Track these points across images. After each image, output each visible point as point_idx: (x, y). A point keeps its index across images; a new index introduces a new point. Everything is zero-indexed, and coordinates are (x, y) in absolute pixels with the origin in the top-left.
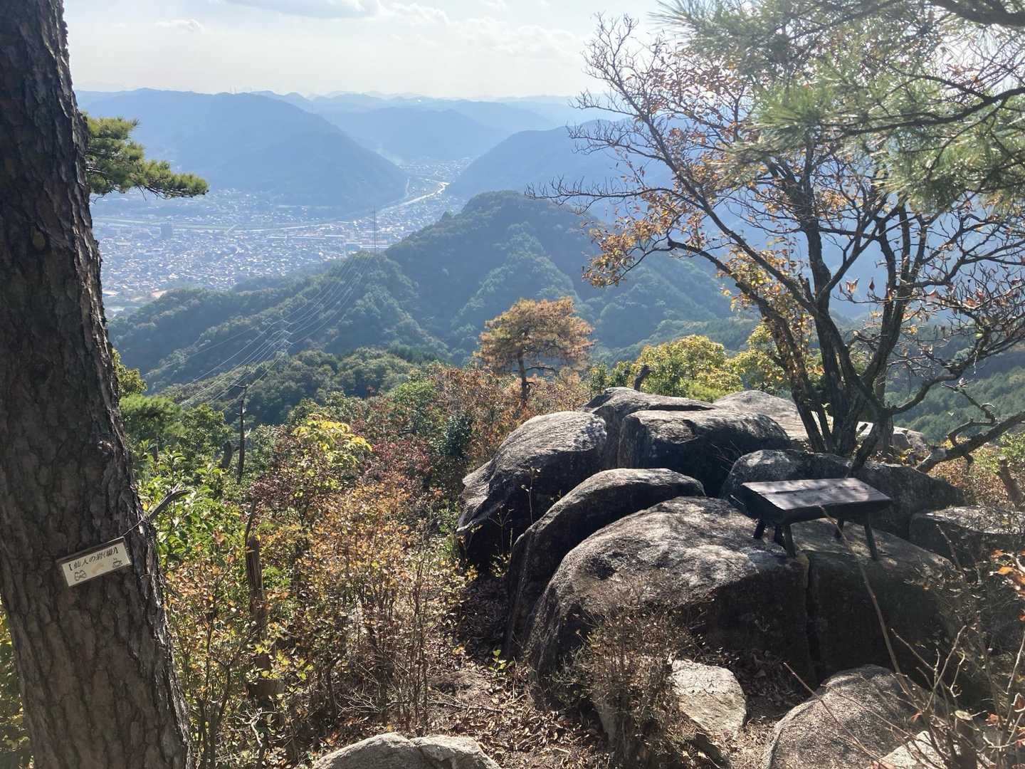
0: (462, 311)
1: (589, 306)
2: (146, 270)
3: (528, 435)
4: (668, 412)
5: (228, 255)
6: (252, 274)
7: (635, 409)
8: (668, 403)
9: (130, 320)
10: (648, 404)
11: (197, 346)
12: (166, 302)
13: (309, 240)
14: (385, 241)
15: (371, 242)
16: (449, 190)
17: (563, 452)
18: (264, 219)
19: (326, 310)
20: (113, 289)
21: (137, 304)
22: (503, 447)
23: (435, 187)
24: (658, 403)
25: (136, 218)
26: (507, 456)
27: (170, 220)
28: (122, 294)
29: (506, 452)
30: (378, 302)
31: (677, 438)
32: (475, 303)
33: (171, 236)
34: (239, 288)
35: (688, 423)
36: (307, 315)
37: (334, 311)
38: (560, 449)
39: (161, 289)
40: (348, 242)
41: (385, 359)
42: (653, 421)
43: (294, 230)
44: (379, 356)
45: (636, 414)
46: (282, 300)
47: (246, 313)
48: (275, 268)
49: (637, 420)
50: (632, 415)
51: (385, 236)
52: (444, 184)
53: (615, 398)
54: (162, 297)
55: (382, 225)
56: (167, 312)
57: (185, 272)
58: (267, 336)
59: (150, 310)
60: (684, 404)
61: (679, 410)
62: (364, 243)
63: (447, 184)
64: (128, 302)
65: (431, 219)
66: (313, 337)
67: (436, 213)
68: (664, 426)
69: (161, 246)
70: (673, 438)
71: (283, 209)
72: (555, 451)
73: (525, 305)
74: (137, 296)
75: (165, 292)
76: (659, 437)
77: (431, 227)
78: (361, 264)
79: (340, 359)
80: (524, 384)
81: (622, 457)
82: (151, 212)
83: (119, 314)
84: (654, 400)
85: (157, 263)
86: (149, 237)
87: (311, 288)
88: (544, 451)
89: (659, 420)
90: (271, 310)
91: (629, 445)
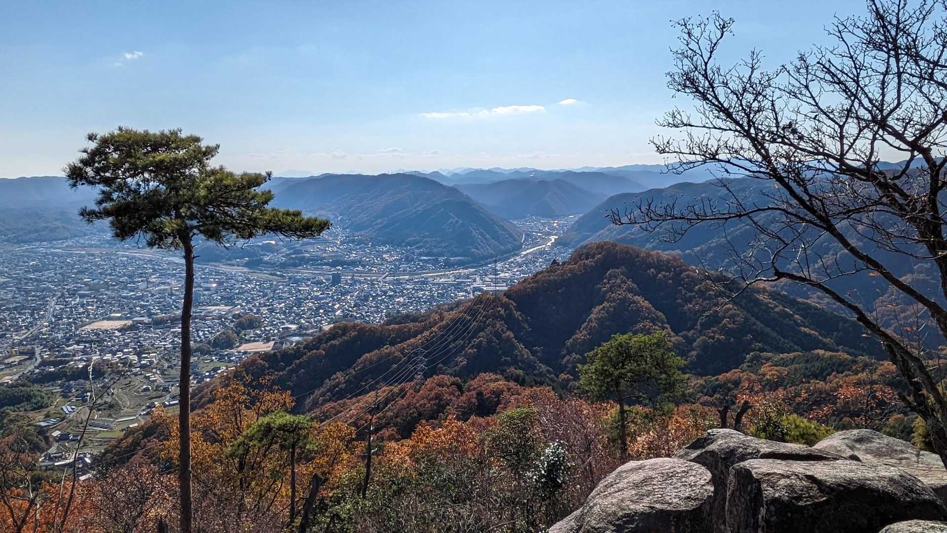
0: (569, 343)
1: (681, 338)
2: (318, 309)
3: (620, 485)
4: (784, 463)
5: (381, 296)
6: (398, 312)
7: (743, 458)
8: (782, 450)
9: (304, 348)
10: (758, 451)
11: (354, 369)
12: (332, 335)
13: (443, 284)
14: (505, 284)
15: (492, 284)
16: (557, 243)
17: (662, 511)
18: (410, 268)
19: (455, 340)
20: (295, 324)
21: (311, 335)
22: (594, 497)
23: (545, 241)
24: (770, 450)
25: (315, 269)
26: (596, 509)
27: (339, 270)
28: (301, 327)
29: (595, 505)
30: (498, 335)
31: (799, 498)
32: (581, 335)
33: (339, 282)
34: (388, 323)
35: (811, 478)
36: (440, 344)
37: (460, 341)
38: (658, 506)
39: (329, 323)
40: (475, 285)
41: (502, 383)
42: (768, 474)
43: (432, 276)
44: (496, 380)
45: (746, 464)
46: (422, 332)
47: (392, 344)
48: (416, 306)
49: (748, 472)
50: (742, 464)
51: (504, 280)
52: (553, 238)
53: (720, 442)
54: (331, 329)
55: (502, 271)
56: (333, 342)
57: (348, 310)
58: (406, 362)
59: (322, 339)
60: (801, 453)
61: (797, 460)
62: (488, 286)
63: (556, 237)
64: (305, 334)
65: (541, 265)
66: (444, 363)
67: (546, 260)
68: (782, 482)
69: (331, 290)
70: (795, 498)
71: (424, 260)
72: (652, 508)
73: (622, 338)
74: (312, 329)
75: (332, 325)
76: (777, 495)
77: (542, 272)
78: (484, 302)
79: (465, 382)
80: (622, 412)
81: (731, 512)
82: (325, 264)
83: (298, 343)
84: (765, 446)
85: (328, 303)
86: (323, 283)
87: (444, 322)
88: (640, 507)
89: (774, 473)
90: (412, 340)
91: (739, 500)
